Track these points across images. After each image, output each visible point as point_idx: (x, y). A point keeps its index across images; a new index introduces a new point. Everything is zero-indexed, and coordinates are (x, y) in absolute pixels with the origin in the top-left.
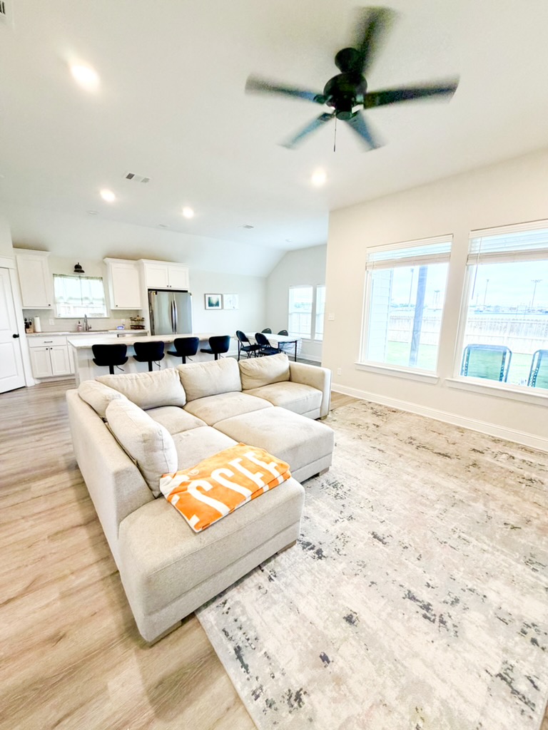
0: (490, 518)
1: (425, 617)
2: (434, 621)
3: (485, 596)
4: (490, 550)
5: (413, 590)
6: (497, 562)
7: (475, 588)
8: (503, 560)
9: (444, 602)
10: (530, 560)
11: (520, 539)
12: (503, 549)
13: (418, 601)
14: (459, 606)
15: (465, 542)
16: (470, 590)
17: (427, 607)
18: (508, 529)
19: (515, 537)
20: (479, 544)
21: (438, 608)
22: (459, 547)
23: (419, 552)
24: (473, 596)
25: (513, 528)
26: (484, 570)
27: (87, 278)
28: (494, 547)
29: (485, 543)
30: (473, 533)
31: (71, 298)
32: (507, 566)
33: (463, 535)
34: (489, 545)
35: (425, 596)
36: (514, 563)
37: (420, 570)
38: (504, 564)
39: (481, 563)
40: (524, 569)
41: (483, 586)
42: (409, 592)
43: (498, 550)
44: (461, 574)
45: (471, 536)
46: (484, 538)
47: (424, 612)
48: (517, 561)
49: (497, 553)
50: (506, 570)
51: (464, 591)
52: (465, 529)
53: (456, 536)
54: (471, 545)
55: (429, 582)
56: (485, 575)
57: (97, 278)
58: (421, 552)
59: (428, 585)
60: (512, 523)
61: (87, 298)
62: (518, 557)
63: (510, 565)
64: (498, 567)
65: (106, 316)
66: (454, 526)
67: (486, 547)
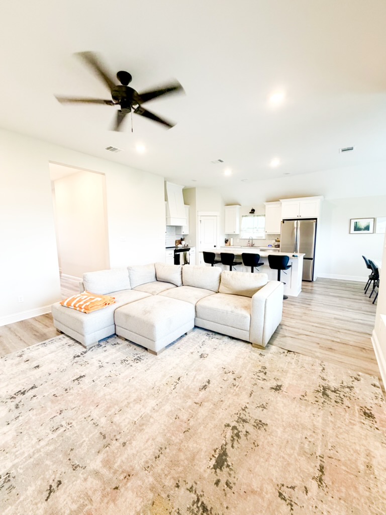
0: (75, 467)
1: (20, 391)
2: (15, 394)
3: (8, 424)
4: (38, 447)
5: (36, 389)
6: (24, 446)
7: (17, 420)
8: (24, 453)
9: (21, 401)
10: (9, 480)
11: (34, 488)
12: (32, 460)
13: (29, 390)
14: (13, 407)
15: (55, 428)
16: (18, 417)
17: (23, 393)
18: (51, 481)
19: (39, 482)
20: (47, 440)
21: (20, 397)
22: (52, 422)
23: (59, 396)
24: (13, 417)
25: (51, 491)
26: (25, 432)
27: (258, 216)
28: (39, 451)
29: (46, 445)
30: (61, 438)
31: (249, 228)
32: (17, 453)
33: (62, 429)
34: (43, 447)
35: (30, 394)
36: (16, 461)
37: (46, 394)
38: (21, 451)
39: (31, 433)
40: (5, 467)
41: (14, 426)
42: (36, 387)
43: (34, 453)
44: (31, 416)
45: (58, 436)
46: (51, 448)
47: (22, 391)
48: (15, 466)
49: (32, 451)
50: (14, 450)
51: (20, 413)
52: (68, 434)
53: (64, 423)
54: (50, 432)
55: (36, 397)
56: (21, 431)
57: (262, 215)
58: (59, 398)
59: (34, 396)
60: (57, 493)
61: (256, 228)
62: (18, 469)
63: (16, 456)
64: (20, 445)
65: (264, 238)
66: (75, 425)
67: (42, 443)
